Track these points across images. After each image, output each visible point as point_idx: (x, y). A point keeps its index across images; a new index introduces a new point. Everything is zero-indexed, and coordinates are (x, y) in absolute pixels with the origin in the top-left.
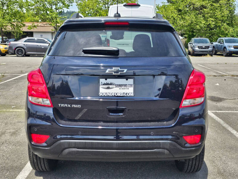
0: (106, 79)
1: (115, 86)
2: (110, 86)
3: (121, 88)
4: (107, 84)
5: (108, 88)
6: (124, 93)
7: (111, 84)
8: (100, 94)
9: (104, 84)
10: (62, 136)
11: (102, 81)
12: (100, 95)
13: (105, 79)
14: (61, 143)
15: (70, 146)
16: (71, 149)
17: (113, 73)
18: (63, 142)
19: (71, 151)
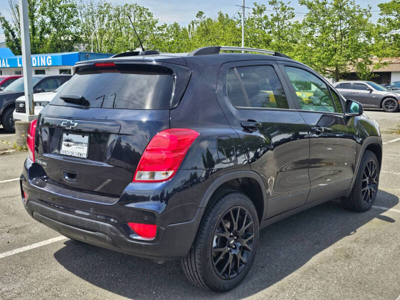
0: (67, 135)
1: (73, 143)
2: (70, 143)
4: (68, 140)
5: (68, 145)
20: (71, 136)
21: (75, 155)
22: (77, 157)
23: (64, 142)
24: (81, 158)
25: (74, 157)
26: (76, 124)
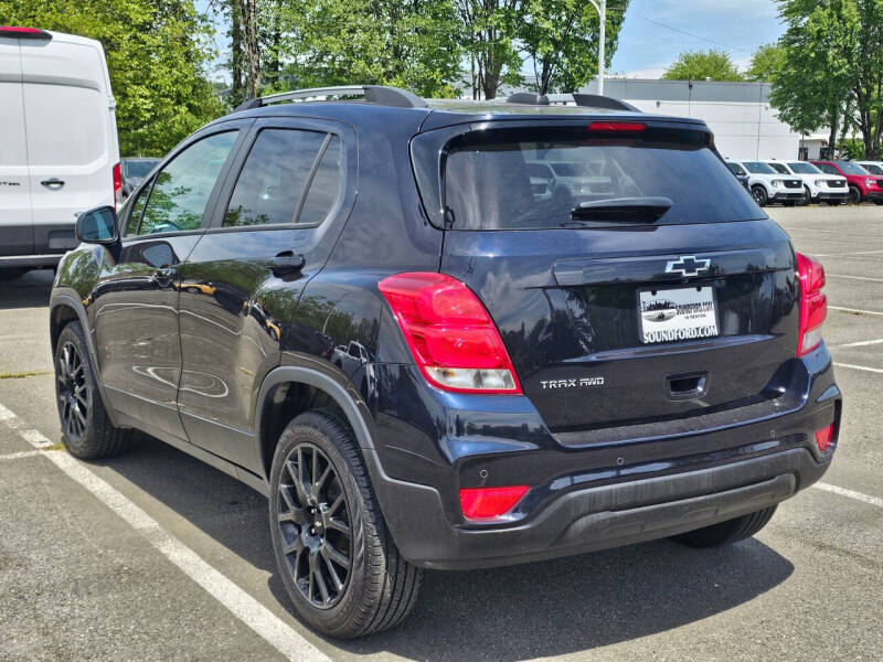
0: (654, 293)
1: (674, 311)
2: (666, 312)
3: (689, 315)
4: (658, 306)
5: (661, 318)
6: (697, 329)
7: (666, 306)
8: (645, 337)
9: (651, 308)
10: (578, 479)
11: (646, 297)
12: (647, 339)
13: (650, 293)
14: (570, 501)
15: (594, 506)
16: (595, 515)
17: (683, 271)
18: (575, 498)
19: (595, 521)
20: (663, 295)
21: (687, 335)
22: (696, 339)
23: (644, 314)
24: (705, 338)
25: (686, 340)
26: (708, 262)
